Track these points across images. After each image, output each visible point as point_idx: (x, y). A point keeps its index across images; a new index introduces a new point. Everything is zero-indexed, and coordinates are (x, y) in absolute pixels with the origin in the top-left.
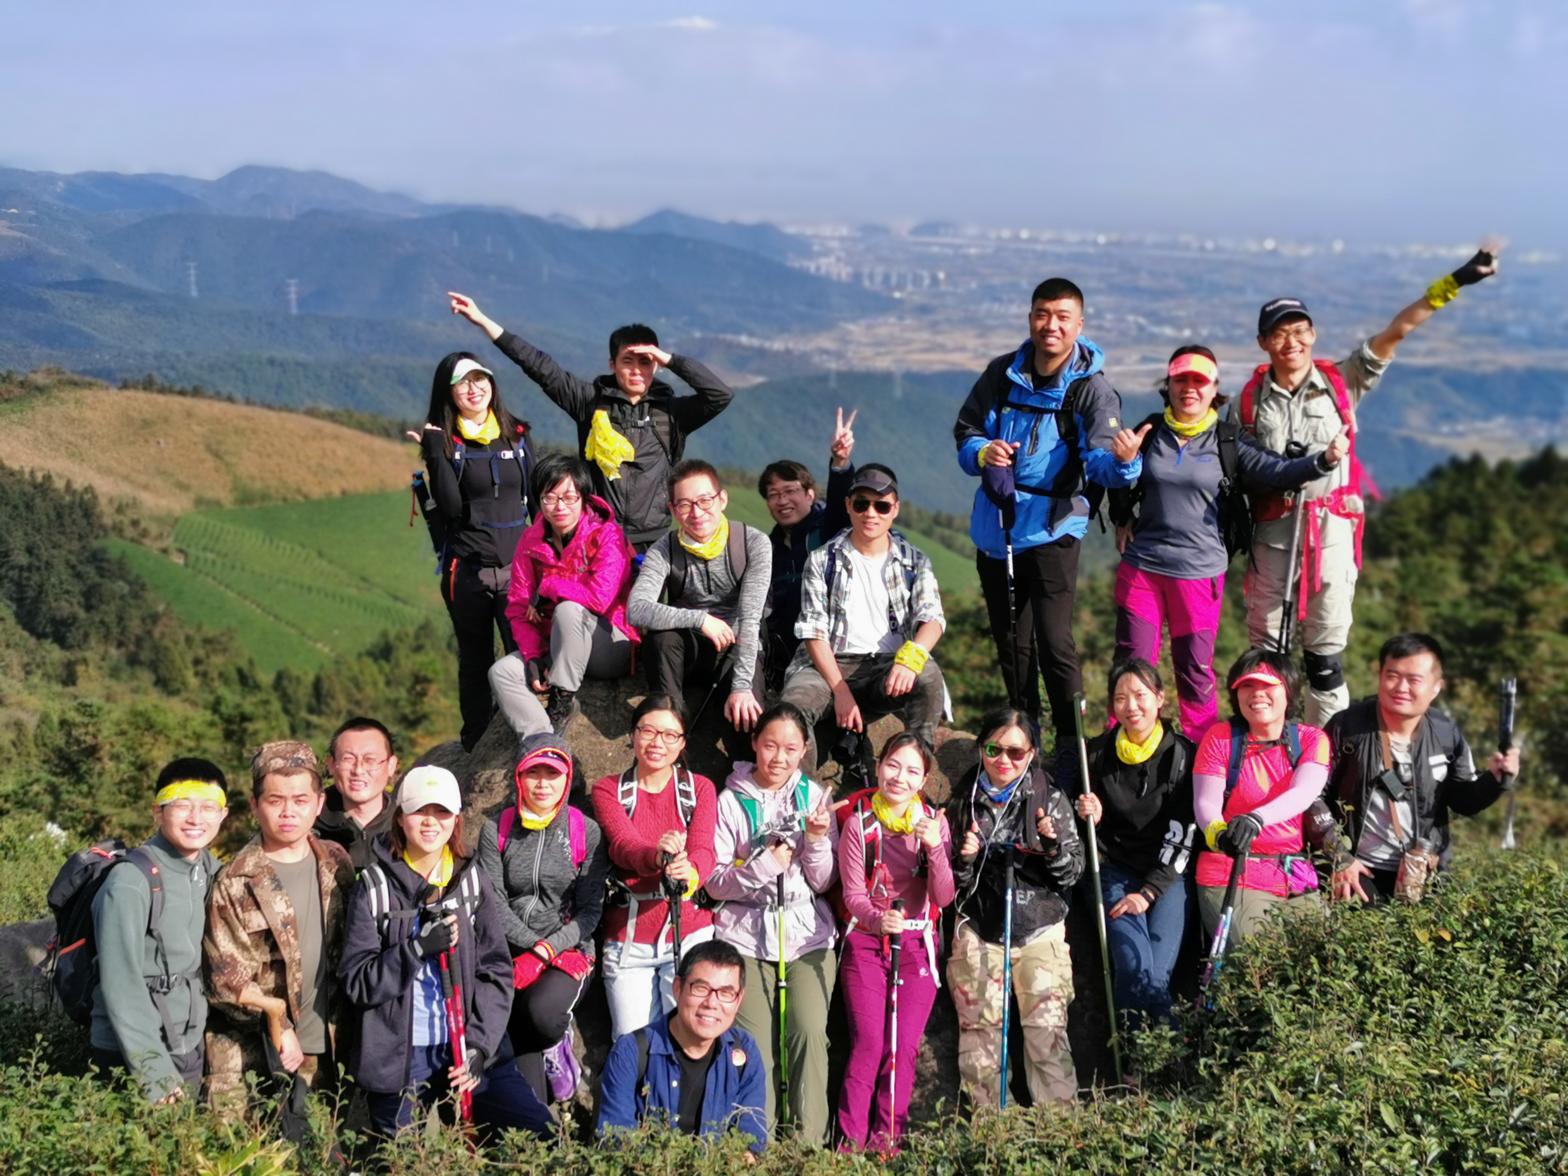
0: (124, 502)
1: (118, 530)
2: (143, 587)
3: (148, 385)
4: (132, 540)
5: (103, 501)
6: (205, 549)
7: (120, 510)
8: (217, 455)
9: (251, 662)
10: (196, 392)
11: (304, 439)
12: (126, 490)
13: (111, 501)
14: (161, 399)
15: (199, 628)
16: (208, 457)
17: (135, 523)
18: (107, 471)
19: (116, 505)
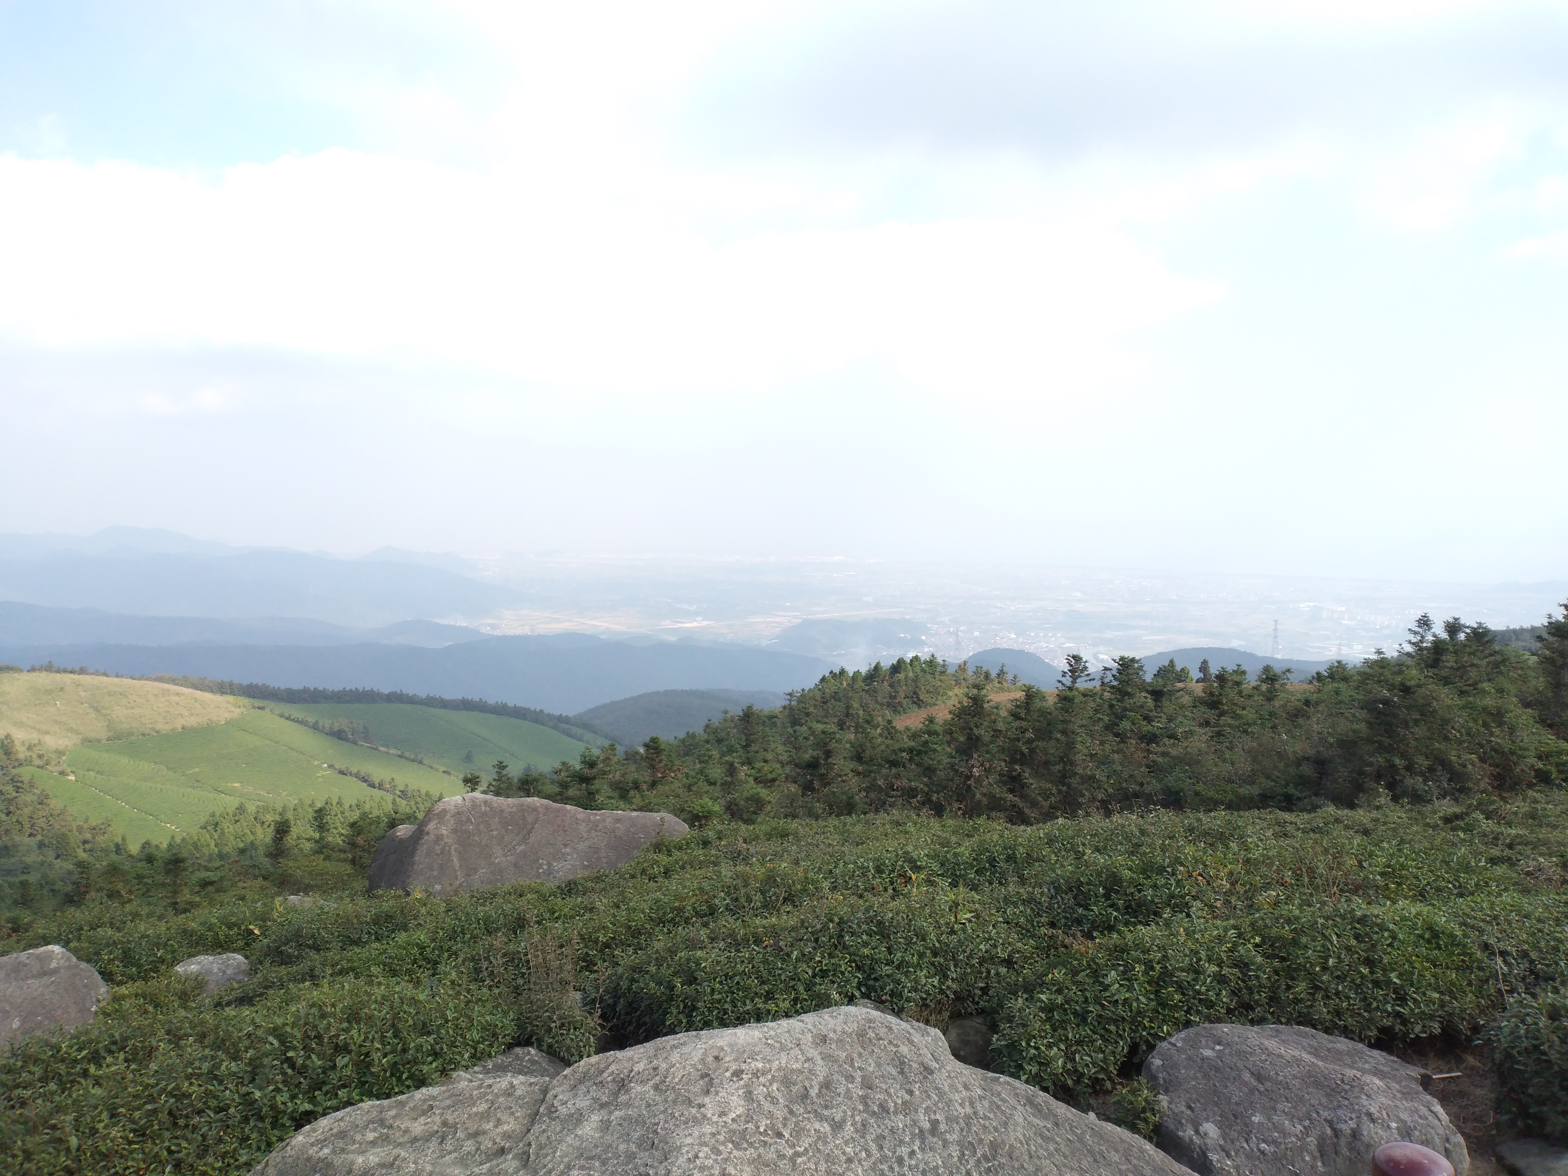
0: (33, 742)
1: (29, 762)
2: (47, 797)
3: (49, 668)
4: (38, 767)
5: (17, 742)
6: (88, 770)
7: (30, 748)
8: (97, 710)
9: (124, 839)
10: (82, 671)
11: (156, 695)
12: (34, 737)
13: (23, 743)
14: (58, 676)
15: (86, 820)
16: (91, 710)
17: (40, 757)
18: (19, 725)
19: (27, 745)
